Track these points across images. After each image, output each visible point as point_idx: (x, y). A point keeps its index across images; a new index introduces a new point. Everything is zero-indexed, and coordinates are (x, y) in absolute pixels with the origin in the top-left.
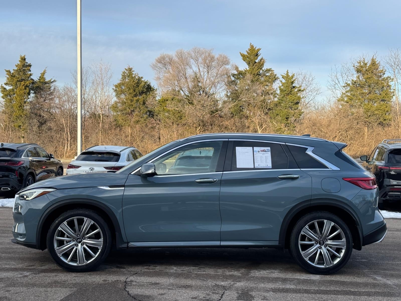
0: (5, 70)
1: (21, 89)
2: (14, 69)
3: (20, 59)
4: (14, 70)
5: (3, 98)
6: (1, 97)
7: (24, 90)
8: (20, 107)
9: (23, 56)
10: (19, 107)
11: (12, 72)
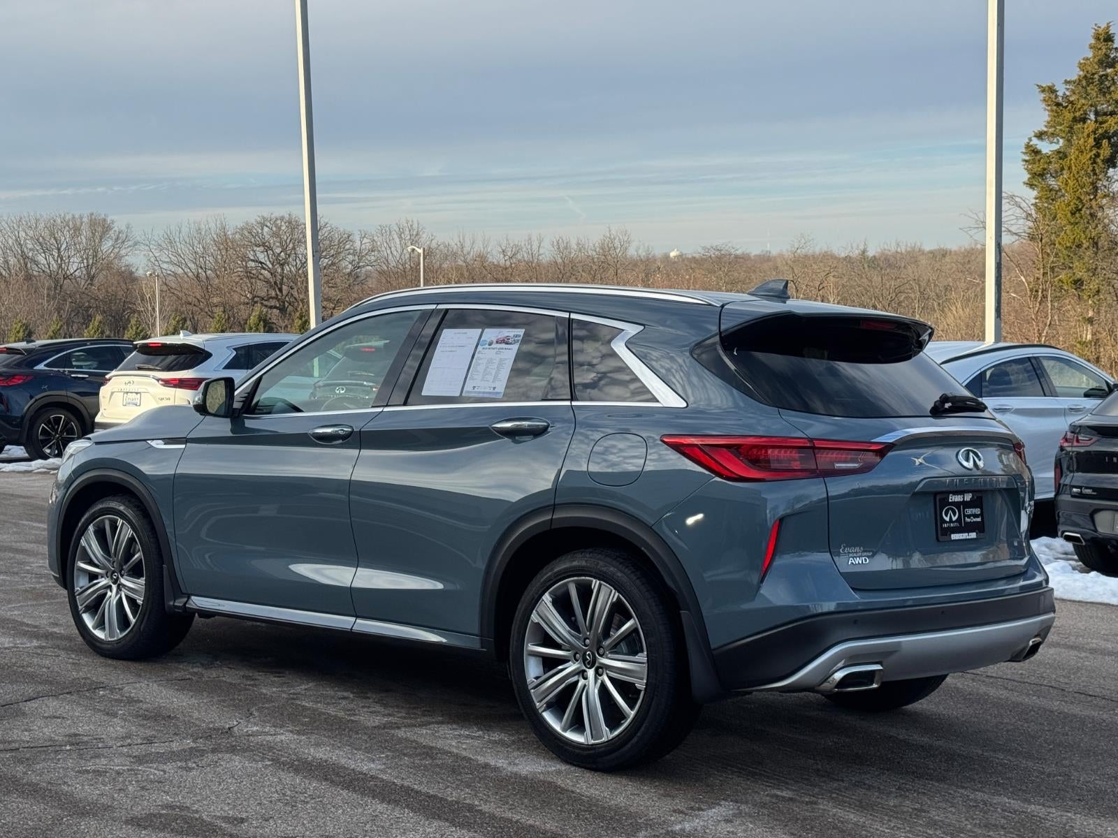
0: (1038, 86)
1: (1083, 148)
2: (1068, 80)
3: (1093, 41)
4: (1067, 82)
5: (1031, 186)
6: (1025, 183)
7: (1091, 151)
8: (1077, 215)
9: (1103, 26)
10: (1073, 214)
11: (1062, 90)
